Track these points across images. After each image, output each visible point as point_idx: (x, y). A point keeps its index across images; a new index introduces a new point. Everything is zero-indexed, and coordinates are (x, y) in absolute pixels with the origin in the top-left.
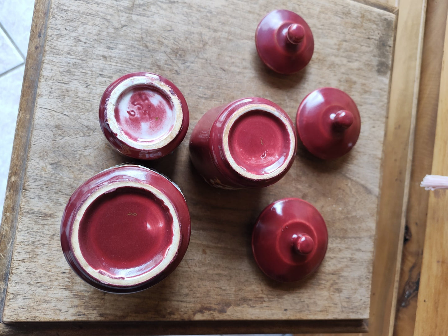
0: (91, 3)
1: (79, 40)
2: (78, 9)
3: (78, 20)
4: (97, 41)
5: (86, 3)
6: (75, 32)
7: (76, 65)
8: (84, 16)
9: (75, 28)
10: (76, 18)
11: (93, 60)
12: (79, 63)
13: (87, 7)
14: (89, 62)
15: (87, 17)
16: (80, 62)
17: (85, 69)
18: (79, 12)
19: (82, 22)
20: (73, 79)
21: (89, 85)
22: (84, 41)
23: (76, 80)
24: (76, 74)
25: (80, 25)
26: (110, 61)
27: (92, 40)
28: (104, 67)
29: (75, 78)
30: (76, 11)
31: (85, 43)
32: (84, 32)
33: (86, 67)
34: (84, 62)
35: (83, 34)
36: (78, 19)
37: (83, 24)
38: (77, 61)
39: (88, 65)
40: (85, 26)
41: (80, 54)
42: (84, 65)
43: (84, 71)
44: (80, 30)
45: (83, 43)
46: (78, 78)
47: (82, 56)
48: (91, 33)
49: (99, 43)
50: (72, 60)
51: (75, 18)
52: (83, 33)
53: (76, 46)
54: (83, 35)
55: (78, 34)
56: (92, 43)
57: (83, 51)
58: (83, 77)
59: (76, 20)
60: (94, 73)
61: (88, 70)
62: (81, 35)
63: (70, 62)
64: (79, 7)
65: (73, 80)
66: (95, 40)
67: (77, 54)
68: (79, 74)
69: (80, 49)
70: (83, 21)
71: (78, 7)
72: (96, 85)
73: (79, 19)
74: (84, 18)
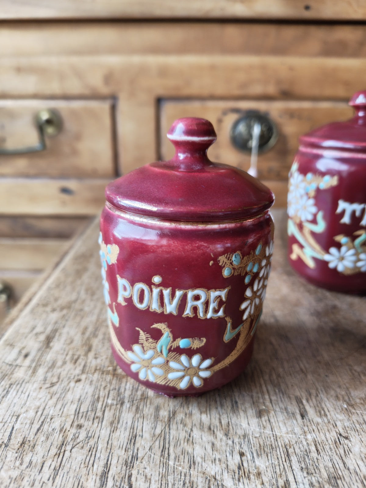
0: (136, 451)
1: (239, 468)
2: (155, 478)
3: (185, 475)
4: (229, 430)
5: (137, 463)
6: (222, 480)
7: (307, 468)
8: (171, 463)
9: (212, 483)
10: (182, 483)
11: (278, 434)
12: (299, 462)
13: (146, 458)
14: (287, 442)
15: (172, 456)
16: (294, 459)
17: (306, 447)
18: (164, 476)
19: (190, 468)
20: (347, 472)
21: (340, 435)
22: (237, 457)
23: (344, 464)
24: (330, 465)
25: (200, 470)
26: (264, 403)
27: (230, 442)
28: (282, 412)
29: (341, 465)
30: (164, 482)
31: (242, 454)
32: (215, 460)
33: (301, 446)
34: (291, 451)
35: (220, 460)
36: (183, 477)
37: (193, 463)
38: (296, 466)
39: (294, 442)
40: (198, 459)
41: (276, 463)
42: (297, 451)
43: (313, 448)
44: (213, 469)
45: (244, 458)
46: (336, 459)
47: (278, 458)
48: (213, 444)
49: (231, 427)
50: (299, 479)
51: (184, 484)
52: (217, 462)
53: (259, 474)
54: (223, 460)
55: (225, 474)
56: (236, 440)
57: (264, 456)
58: (327, 447)
59: (187, 481)
60: (306, 429)
61: (306, 440)
62: (224, 466)
63: (306, 481)
64: (149, 477)
65: (348, 469)
66: (226, 435)
67: (277, 467)
68: (327, 458)
69: (262, 463)
70: (187, 465)
71: (150, 479)
72: (332, 422)
73: (183, 474)
74: (177, 463)
